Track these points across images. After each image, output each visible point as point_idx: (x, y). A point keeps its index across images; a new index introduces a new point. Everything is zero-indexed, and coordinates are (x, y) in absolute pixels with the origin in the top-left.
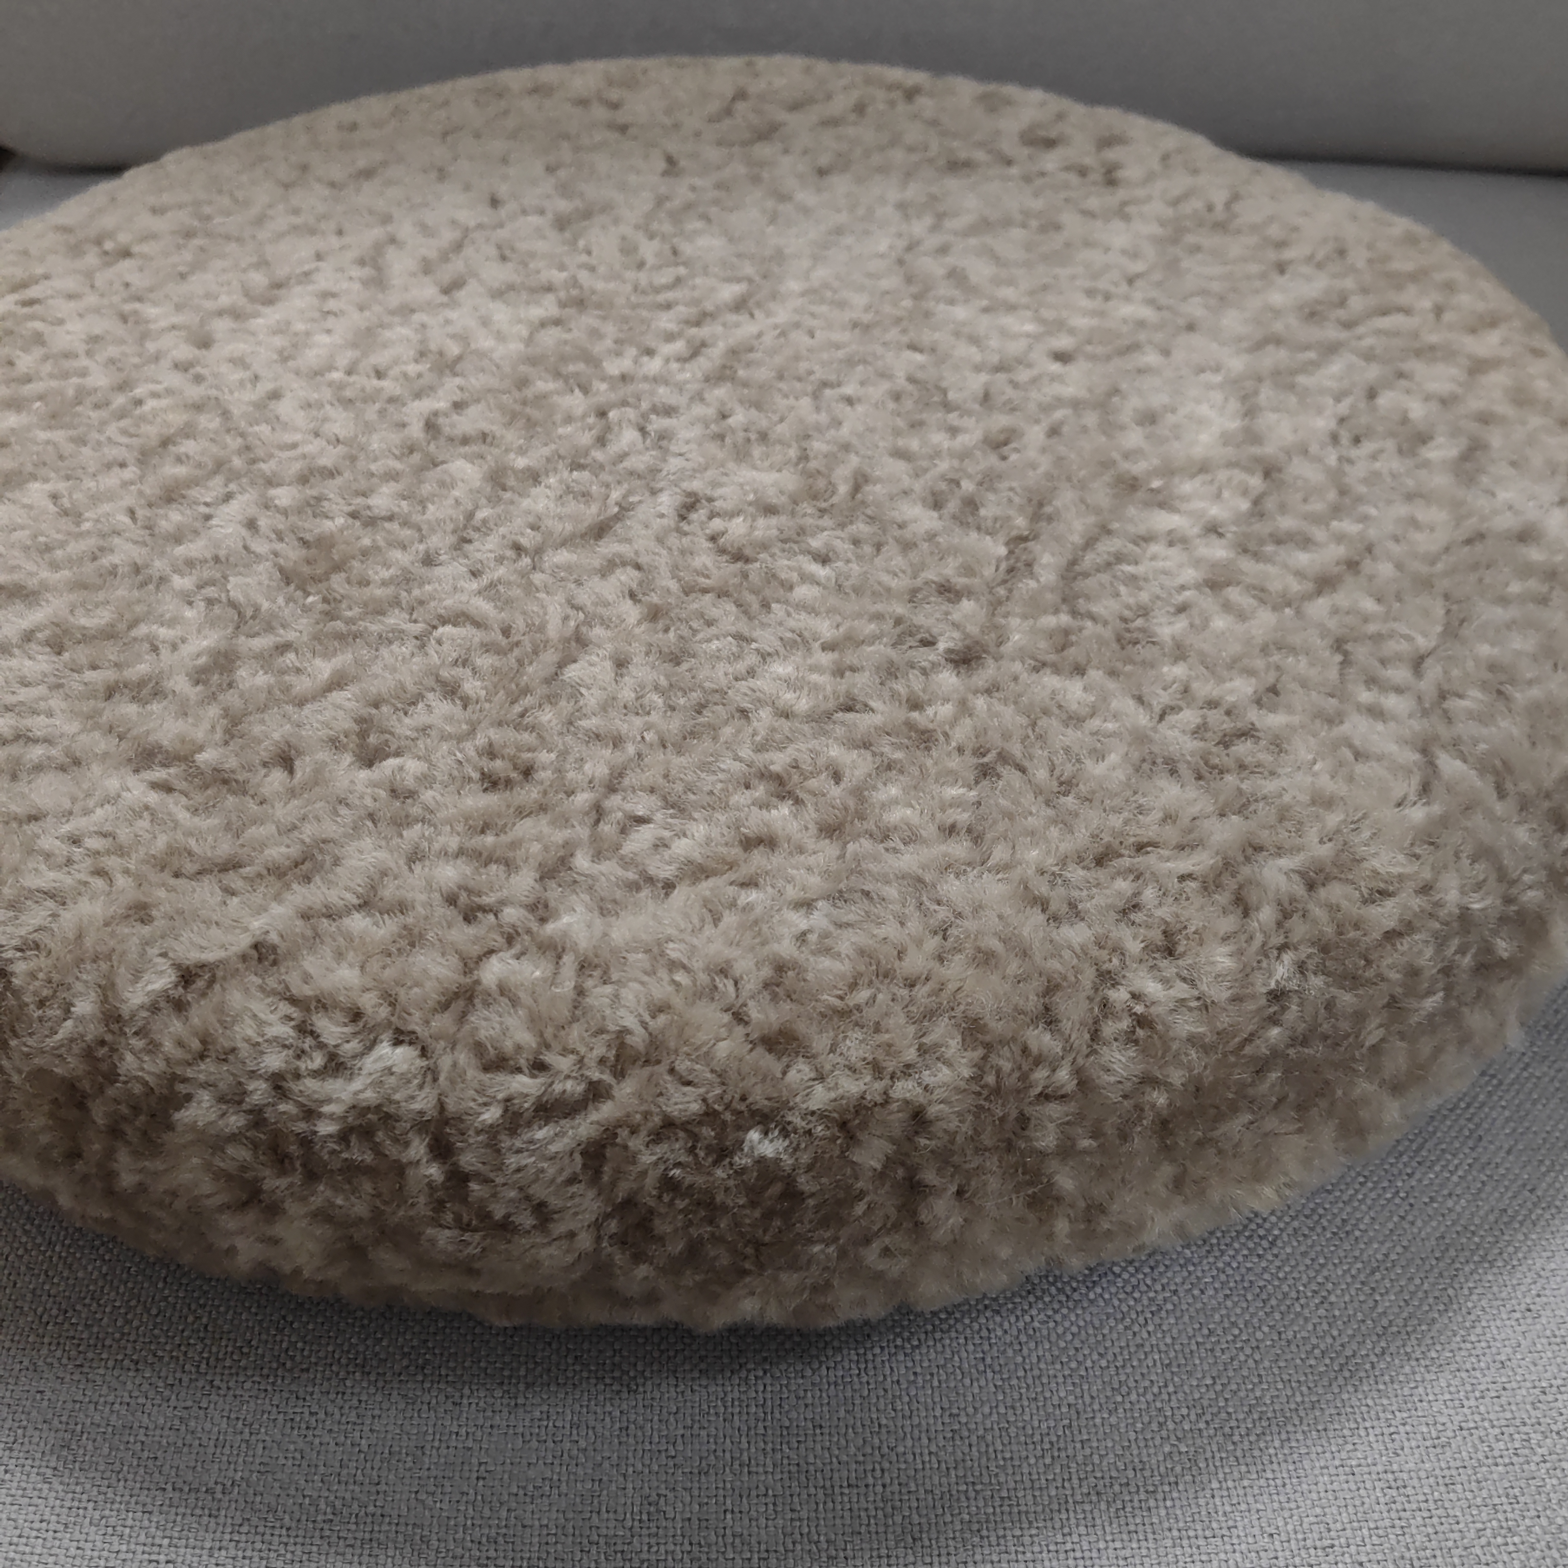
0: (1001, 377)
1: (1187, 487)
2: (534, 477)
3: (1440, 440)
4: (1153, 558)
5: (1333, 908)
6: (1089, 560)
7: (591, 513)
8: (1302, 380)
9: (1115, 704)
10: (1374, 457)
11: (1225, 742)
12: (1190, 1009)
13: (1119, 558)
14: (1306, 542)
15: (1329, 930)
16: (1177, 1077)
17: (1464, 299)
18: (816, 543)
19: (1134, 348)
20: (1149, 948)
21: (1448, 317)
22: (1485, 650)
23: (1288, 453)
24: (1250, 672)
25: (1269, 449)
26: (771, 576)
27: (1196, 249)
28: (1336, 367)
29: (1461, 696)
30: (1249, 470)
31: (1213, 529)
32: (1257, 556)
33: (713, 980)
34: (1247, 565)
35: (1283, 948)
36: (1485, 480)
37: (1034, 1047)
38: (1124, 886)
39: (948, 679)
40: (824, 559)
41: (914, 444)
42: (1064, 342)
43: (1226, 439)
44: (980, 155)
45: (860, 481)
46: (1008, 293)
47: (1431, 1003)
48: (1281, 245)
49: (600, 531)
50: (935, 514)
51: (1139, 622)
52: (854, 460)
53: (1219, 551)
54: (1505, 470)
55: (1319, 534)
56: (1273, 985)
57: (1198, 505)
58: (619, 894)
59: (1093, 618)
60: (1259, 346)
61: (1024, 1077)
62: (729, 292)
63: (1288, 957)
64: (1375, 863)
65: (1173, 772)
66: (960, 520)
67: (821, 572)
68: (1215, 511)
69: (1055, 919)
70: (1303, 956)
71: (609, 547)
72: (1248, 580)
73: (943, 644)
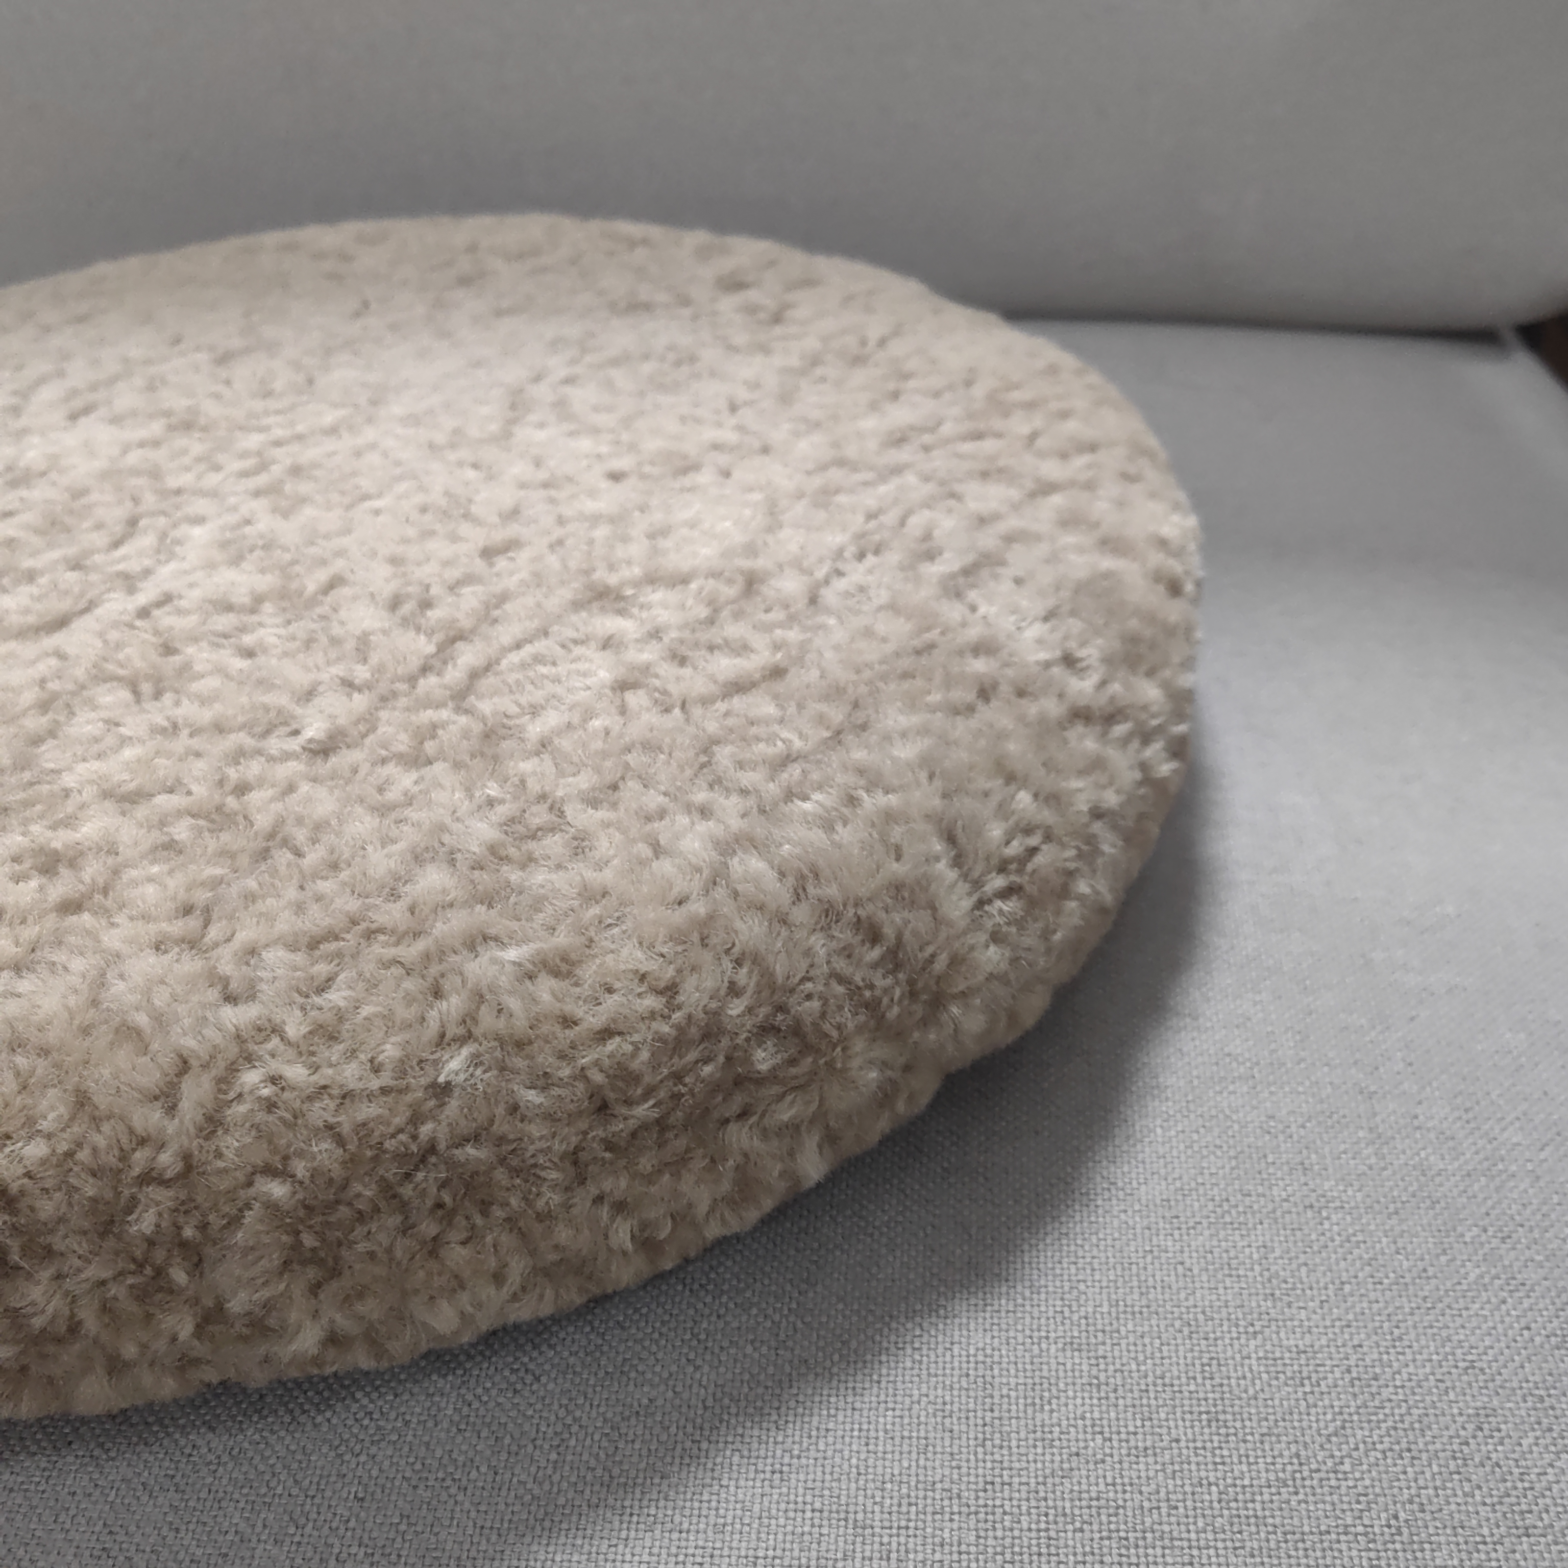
0: (542, 493)
1: (657, 596)
2: (31, 576)
3: (947, 555)
4: (577, 659)
6: (510, 659)
7: (61, 607)
8: (843, 498)
9: (440, 796)
10: (870, 571)
13: (538, 659)
14: (743, 649)
15: (520, 1024)
17: (1071, 426)
18: (248, 640)
19: (693, 468)
20: (315, 1033)
21: (1041, 442)
22: (859, 755)
23: (782, 566)
24: (597, 770)
26: (185, 669)
27: (823, 379)
28: (888, 487)
29: (805, 798)
30: (730, 582)
31: (656, 634)
32: (682, 661)
34: (666, 670)
35: (468, 1037)
37: (142, 1127)
38: (322, 969)
40: (249, 653)
41: (413, 552)
42: (622, 463)
43: (727, 551)
44: (663, 298)
45: (334, 583)
46: (602, 419)
48: (908, 376)
49: (61, 623)
50: (386, 615)
51: (521, 720)
52: (339, 565)
53: (648, 655)
54: (1006, 586)
55: (759, 641)
56: (441, 1079)
57: (655, 612)
59: (472, 713)
60: (823, 467)
62: (329, 418)
65: (449, 862)
66: (405, 622)
67: (239, 664)
68: (664, 616)
70: (482, 1050)
71: (57, 640)
72: (657, 683)
73: (310, 733)
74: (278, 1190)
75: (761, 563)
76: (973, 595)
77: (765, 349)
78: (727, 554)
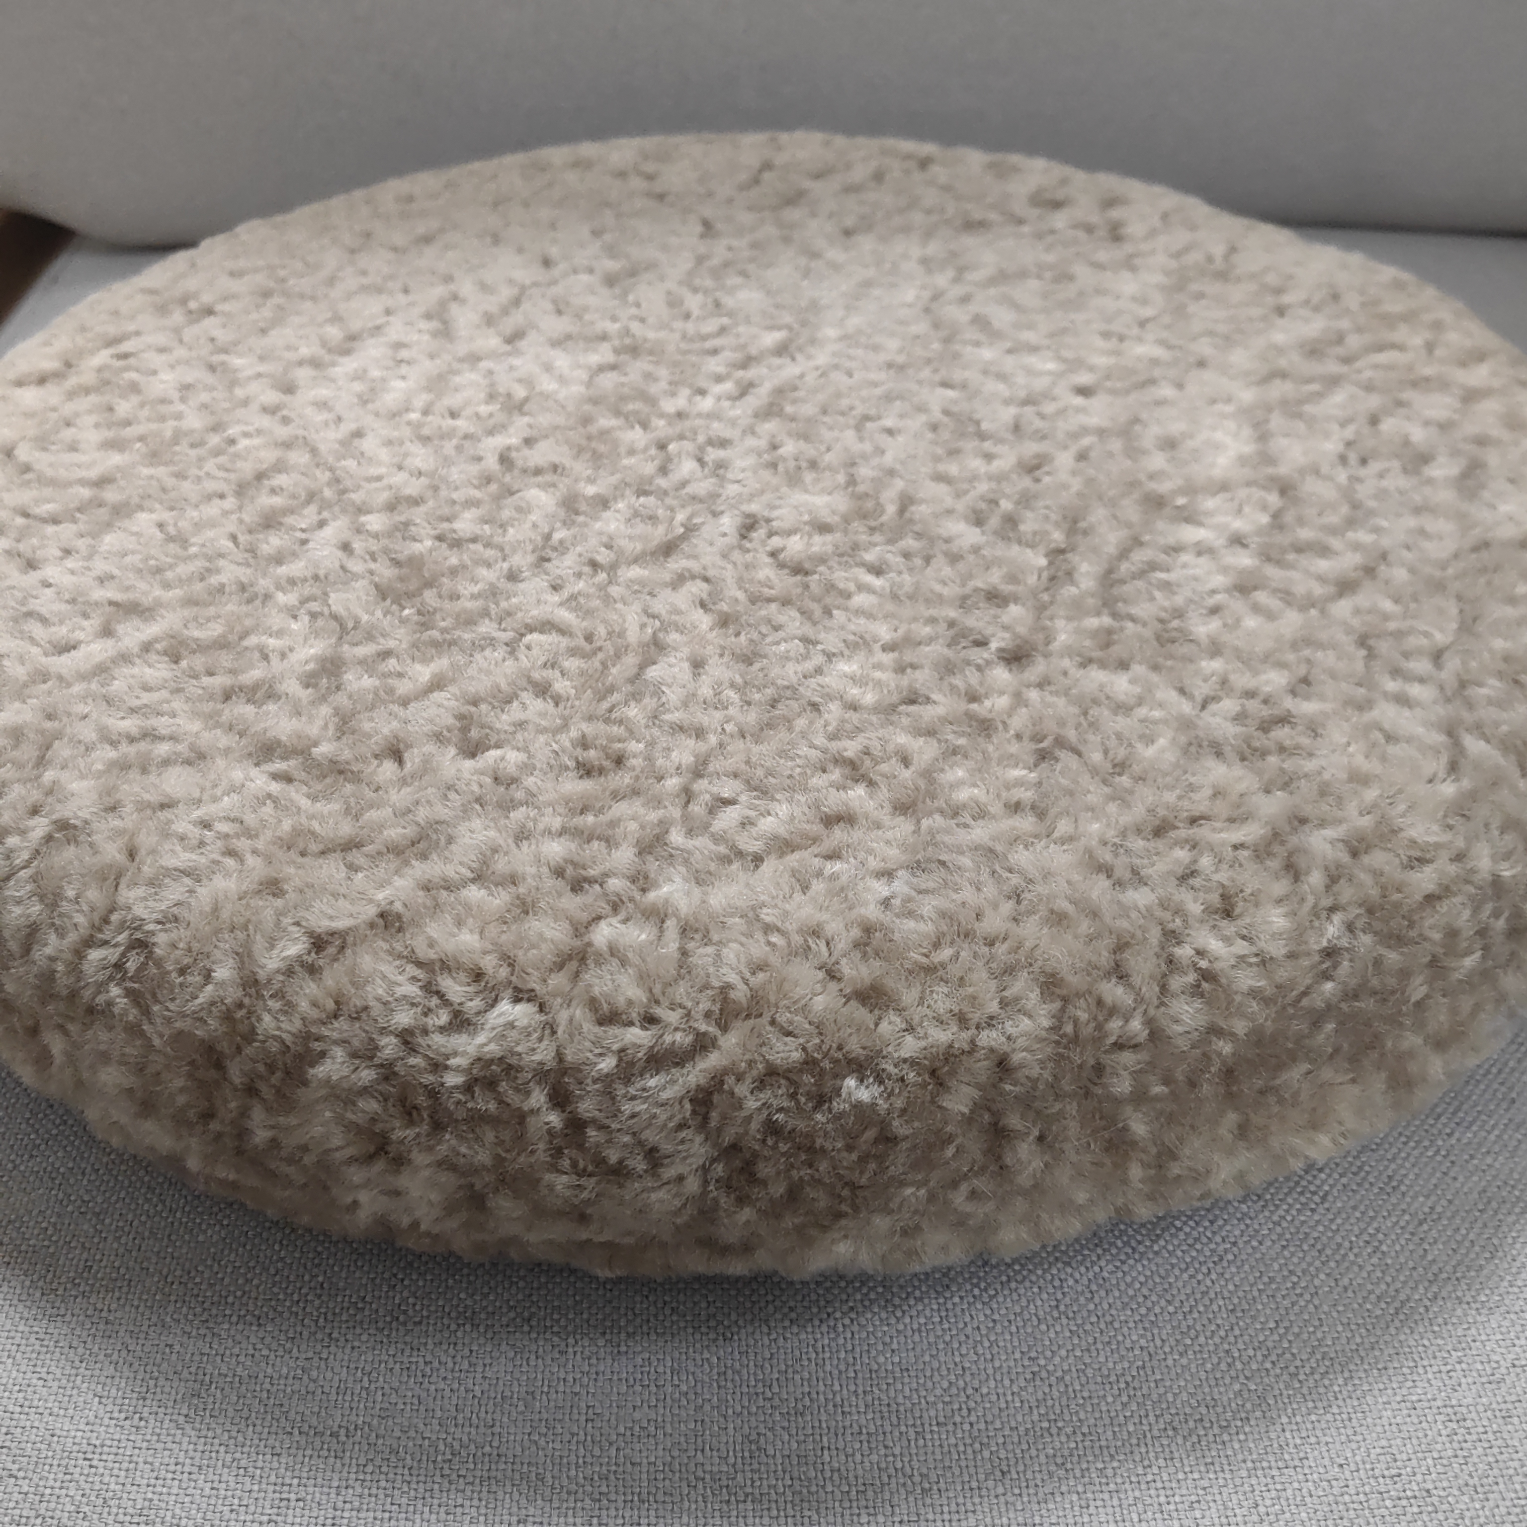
0: (1029, 410)
1: (1210, 503)
2: (603, 503)
3: (1442, 459)
4: (1184, 566)
5: (1377, 874)
6: (1124, 567)
7: (659, 534)
8: (1308, 408)
9: (1160, 695)
10: (1381, 476)
11: (1265, 727)
12: (1251, 965)
13: (1153, 566)
14: (1324, 551)
15: (1374, 893)
16: (1240, 1027)
17: (1453, 337)
18: (870, 557)
19: (1152, 382)
20: (1209, 910)
21: (1439, 352)
22: (1499, 644)
23: (1302, 472)
24: (1281, 665)
25: (1283, 470)
26: (830, 587)
27: (1200, 296)
28: (1339, 397)
29: (1480, 685)
30: (1266, 489)
31: (1238, 541)
32: (1280, 563)
33: (806, 941)
34: (1271, 571)
35: (1332, 909)
36: (1486, 494)
37: (1108, 1000)
38: (1182, 854)
39: (1001, 674)
40: (877, 571)
41: (953, 469)
42: (1084, 378)
43: (1243, 461)
44: (993, 216)
45: (906, 502)
46: (1029, 336)
47: (1470, 962)
48: (1279, 291)
49: (668, 549)
50: (978, 530)
51: (1175, 623)
52: (899, 484)
53: (1245, 560)
54: (1505, 486)
55: (1335, 543)
56: (1325, 943)
57: (1220, 519)
58: (713, 866)
59: (1133, 619)
60: (1266, 379)
61: (1099, 1027)
62: (771, 339)
63: (1337, 918)
64: (1413, 833)
65: (1219, 754)
66: (1001, 536)
67: (877, 582)
68: (1238, 525)
69: (1119, 884)
70: (1351, 916)
71: (677, 564)
72: (1274, 585)
73: (995, 644)
74: (1225, 1048)
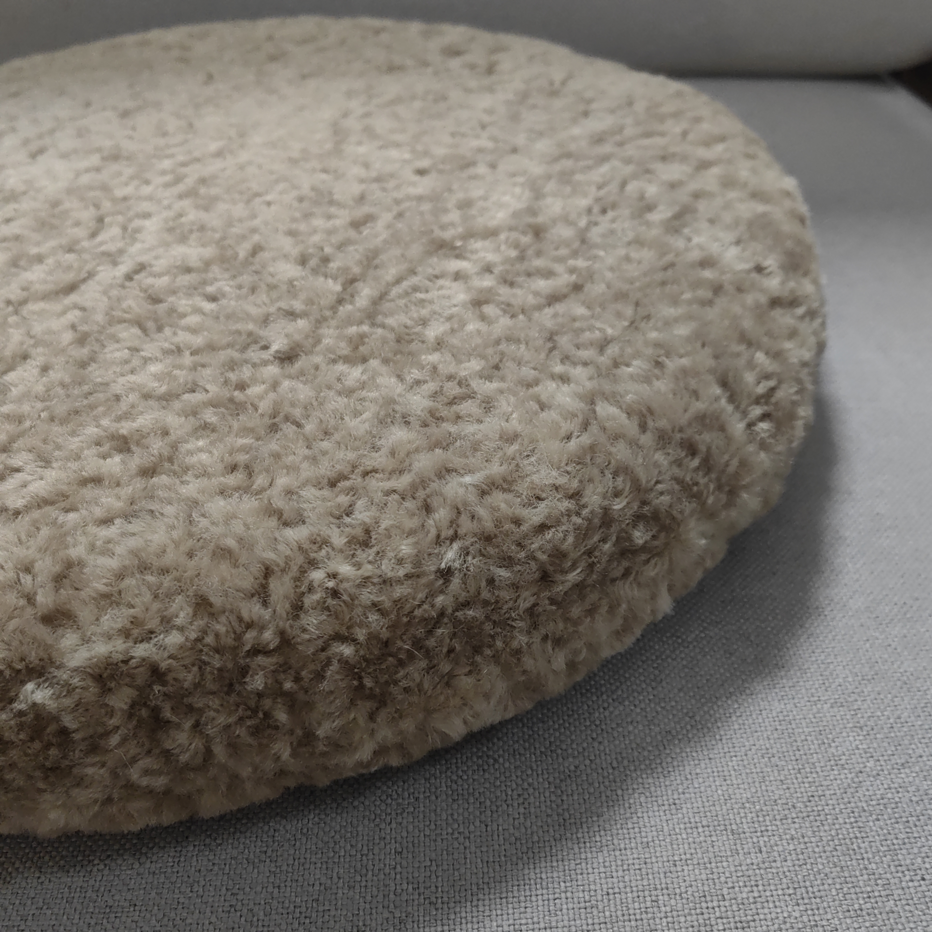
0: (375, 186)
1: (478, 244)
2: (40, 259)
3: (661, 208)
4: (441, 288)
5: (494, 509)
6: (395, 291)
7: (69, 277)
8: (578, 177)
9: (380, 380)
10: (613, 221)
11: (453, 402)
12: (374, 584)
13: (416, 289)
14: (549, 274)
15: (489, 525)
16: (361, 634)
17: (705, 126)
18: (210, 289)
19: (471, 164)
20: (352, 541)
21: (691, 137)
22: (653, 335)
23: (554, 221)
24: (483, 357)
26: (172, 311)
27: (534, 107)
28: (604, 169)
29: (628, 365)
30: (524, 233)
31: (488, 269)
32: (512, 284)
33: (18, 575)
34: (504, 290)
35: (455, 537)
38: (344, 500)
39: (273, 370)
40: (213, 299)
41: (302, 227)
42: (424, 163)
44: (409, 62)
45: (256, 250)
46: (398, 137)
48: (589, 101)
49: (72, 288)
50: (300, 268)
51: (418, 329)
52: (256, 238)
53: (488, 282)
54: (704, 225)
55: (559, 268)
56: (443, 566)
57: (482, 254)
59: (383, 326)
60: (556, 159)
62: (213, 147)
63: (456, 546)
65: (407, 423)
66: (315, 271)
67: (208, 306)
68: (491, 257)
69: (286, 524)
70: (467, 543)
71: (73, 298)
72: (501, 299)
73: (275, 347)
74: (347, 650)
75: (540, 219)
76: (686, 231)
77: (491, 90)
78: (516, 215)
